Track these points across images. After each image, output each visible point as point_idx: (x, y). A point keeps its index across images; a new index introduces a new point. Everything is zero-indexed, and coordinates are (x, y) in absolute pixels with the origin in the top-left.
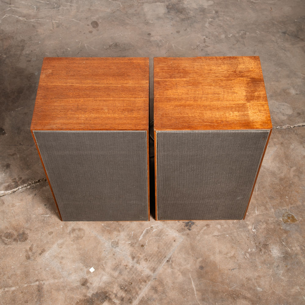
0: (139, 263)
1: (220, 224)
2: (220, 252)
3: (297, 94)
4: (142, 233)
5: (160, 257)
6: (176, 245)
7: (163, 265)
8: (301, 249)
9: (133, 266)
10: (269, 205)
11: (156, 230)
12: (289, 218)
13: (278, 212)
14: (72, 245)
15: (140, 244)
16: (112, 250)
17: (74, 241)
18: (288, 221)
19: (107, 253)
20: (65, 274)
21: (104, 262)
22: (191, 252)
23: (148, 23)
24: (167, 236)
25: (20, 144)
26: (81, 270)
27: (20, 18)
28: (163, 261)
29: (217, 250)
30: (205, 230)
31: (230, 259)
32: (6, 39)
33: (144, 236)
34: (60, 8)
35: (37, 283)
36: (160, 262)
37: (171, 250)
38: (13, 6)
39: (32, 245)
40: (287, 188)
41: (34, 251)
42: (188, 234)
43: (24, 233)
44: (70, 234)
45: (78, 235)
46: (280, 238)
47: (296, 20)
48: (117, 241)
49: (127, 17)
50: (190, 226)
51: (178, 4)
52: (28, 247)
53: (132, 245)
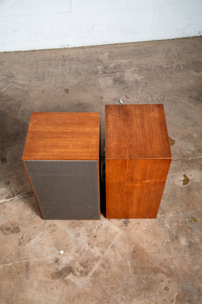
0: (93, 248)
1: (146, 222)
2: (147, 241)
3: (198, 137)
4: (95, 228)
5: (107, 244)
6: (117, 236)
7: (108, 249)
8: (201, 240)
9: (89, 250)
10: (179, 210)
11: (104, 226)
12: (192, 219)
13: (185, 215)
14: (49, 235)
15: (94, 235)
16: (75, 239)
17: (50, 233)
18: (192, 221)
19: (72, 241)
20: (44, 254)
21: (70, 247)
22: (127, 241)
23: (101, 90)
24: (112, 230)
25: (17, 169)
26: (55, 252)
27: (19, 87)
28: (109, 247)
29: (145, 240)
30: (137, 226)
31: (153, 246)
32: (9, 100)
33: (96, 230)
34: (44, 80)
35: (26, 261)
36: (107, 247)
37: (114, 239)
38: (14, 79)
39: (23, 235)
40: (191, 199)
41: (24, 239)
42: (125, 229)
43: (18, 228)
44: (48, 228)
45: (53, 229)
46: (186, 232)
47: (198, 89)
48: (79, 233)
49: (88, 86)
50: (127, 224)
51: (121, 78)
52: (20, 237)
53: (88, 236)
